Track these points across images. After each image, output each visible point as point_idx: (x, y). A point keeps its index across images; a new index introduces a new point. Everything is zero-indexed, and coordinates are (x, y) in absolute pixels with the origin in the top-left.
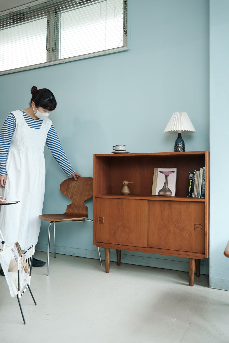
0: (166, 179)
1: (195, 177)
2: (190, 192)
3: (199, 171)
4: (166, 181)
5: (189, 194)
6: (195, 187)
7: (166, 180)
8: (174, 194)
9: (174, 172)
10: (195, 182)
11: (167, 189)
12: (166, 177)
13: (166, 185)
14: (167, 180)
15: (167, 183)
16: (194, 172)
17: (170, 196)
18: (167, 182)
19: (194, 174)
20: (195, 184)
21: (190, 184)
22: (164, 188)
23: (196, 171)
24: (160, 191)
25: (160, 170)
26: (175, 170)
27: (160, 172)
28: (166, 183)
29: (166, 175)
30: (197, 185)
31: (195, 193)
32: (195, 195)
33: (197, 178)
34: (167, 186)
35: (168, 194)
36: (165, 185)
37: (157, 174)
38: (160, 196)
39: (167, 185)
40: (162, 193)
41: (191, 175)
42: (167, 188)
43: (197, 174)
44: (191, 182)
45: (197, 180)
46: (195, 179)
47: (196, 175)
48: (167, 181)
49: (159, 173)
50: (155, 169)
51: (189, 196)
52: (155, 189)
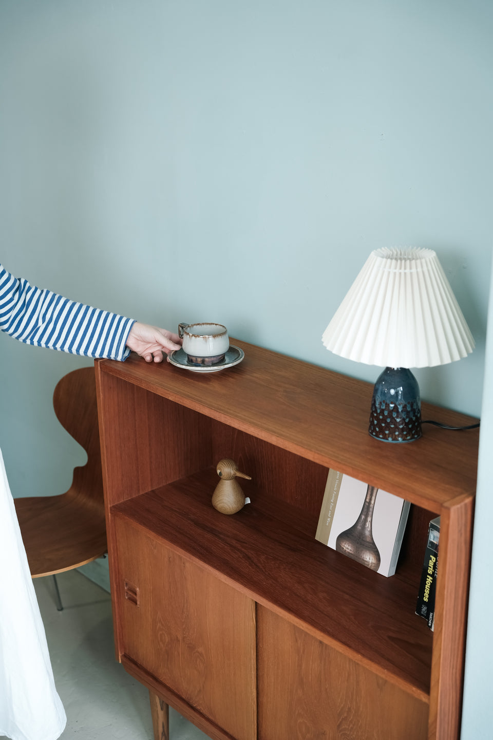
0: (371, 495)
2: (426, 599)
4: (368, 500)
5: (424, 609)
7: (371, 499)
8: (386, 569)
11: (368, 540)
13: (366, 520)
14: (373, 498)
15: (370, 513)
17: (372, 574)
18: (371, 510)
21: (429, 572)
22: (359, 527)
24: (344, 536)
28: (367, 509)
34: (368, 524)
35: (368, 560)
36: (363, 517)
38: (338, 554)
39: (369, 519)
40: (348, 547)
41: (434, 536)
42: (367, 533)
44: (431, 564)
48: (372, 502)
51: (422, 613)
52: (329, 519)
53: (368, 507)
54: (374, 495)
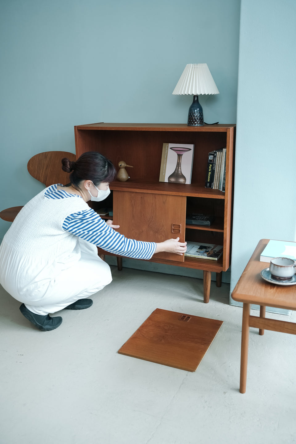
0: (179, 160)
1: (216, 161)
2: (209, 181)
3: (221, 153)
4: (178, 162)
5: (208, 184)
6: (216, 175)
7: (179, 161)
8: (188, 182)
9: (190, 149)
10: (216, 168)
11: (180, 174)
12: (180, 156)
13: (178, 168)
14: (180, 160)
15: (180, 166)
16: (215, 154)
17: (184, 185)
19: (215, 157)
20: (215, 171)
21: (210, 170)
22: (176, 172)
23: (217, 153)
24: (170, 177)
25: (171, 145)
26: (191, 146)
27: (171, 148)
28: (179, 165)
29: (180, 153)
30: (218, 172)
31: (216, 183)
32: (216, 186)
33: (219, 162)
34: (180, 170)
35: (181, 181)
37: (168, 151)
38: (170, 183)
39: (180, 168)
40: (173, 180)
41: (211, 158)
42: (180, 172)
43: (219, 157)
44: (210, 167)
45: (218, 166)
46: (215, 164)
47: (217, 158)
48: (180, 162)
49: (169, 150)
50: (164, 144)
51: (208, 186)
52: (164, 173)
53: (179, 164)
54: (181, 159)
